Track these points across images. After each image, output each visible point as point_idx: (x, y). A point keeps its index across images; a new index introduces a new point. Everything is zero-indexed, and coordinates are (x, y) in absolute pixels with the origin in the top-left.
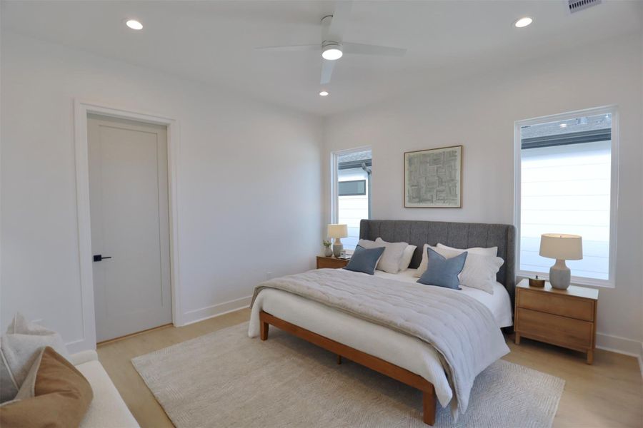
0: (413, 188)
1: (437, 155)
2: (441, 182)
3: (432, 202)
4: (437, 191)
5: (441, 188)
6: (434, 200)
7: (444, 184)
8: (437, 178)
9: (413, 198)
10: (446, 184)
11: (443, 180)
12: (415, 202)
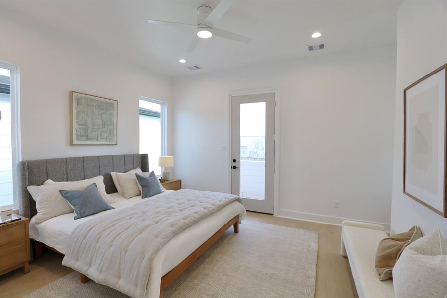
0: (81, 126)
1: (101, 102)
2: (104, 125)
3: (98, 140)
4: (101, 132)
5: (104, 129)
6: (99, 138)
7: (106, 126)
8: (101, 121)
9: (81, 136)
10: (108, 126)
11: (106, 123)
12: (83, 140)
